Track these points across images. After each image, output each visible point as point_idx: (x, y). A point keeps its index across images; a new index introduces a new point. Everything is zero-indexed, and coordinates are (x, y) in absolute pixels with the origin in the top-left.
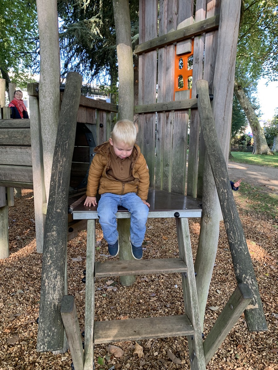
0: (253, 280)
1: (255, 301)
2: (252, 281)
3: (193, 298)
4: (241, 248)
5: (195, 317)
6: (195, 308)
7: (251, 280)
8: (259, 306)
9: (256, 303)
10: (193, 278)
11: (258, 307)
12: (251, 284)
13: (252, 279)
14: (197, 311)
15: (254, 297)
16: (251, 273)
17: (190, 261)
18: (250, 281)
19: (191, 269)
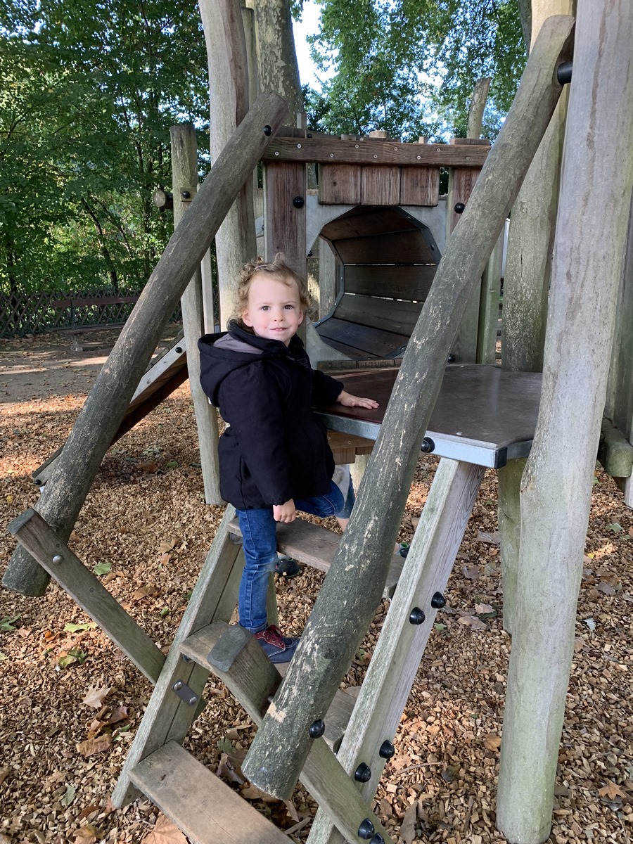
0: (317, 646)
1: (287, 701)
2: (313, 649)
3: (373, 671)
4: (347, 547)
5: (356, 716)
6: (366, 694)
7: (313, 644)
8: (285, 720)
9: (283, 707)
10: (397, 619)
11: (281, 720)
12: (306, 653)
13: (317, 642)
14: (368, 705)
15: (291, 690)
16: (323, 626)
17: (409, 577)
18: (310, 646)
19: (404, 596)
